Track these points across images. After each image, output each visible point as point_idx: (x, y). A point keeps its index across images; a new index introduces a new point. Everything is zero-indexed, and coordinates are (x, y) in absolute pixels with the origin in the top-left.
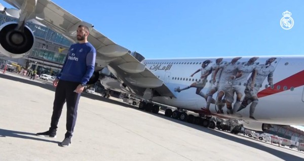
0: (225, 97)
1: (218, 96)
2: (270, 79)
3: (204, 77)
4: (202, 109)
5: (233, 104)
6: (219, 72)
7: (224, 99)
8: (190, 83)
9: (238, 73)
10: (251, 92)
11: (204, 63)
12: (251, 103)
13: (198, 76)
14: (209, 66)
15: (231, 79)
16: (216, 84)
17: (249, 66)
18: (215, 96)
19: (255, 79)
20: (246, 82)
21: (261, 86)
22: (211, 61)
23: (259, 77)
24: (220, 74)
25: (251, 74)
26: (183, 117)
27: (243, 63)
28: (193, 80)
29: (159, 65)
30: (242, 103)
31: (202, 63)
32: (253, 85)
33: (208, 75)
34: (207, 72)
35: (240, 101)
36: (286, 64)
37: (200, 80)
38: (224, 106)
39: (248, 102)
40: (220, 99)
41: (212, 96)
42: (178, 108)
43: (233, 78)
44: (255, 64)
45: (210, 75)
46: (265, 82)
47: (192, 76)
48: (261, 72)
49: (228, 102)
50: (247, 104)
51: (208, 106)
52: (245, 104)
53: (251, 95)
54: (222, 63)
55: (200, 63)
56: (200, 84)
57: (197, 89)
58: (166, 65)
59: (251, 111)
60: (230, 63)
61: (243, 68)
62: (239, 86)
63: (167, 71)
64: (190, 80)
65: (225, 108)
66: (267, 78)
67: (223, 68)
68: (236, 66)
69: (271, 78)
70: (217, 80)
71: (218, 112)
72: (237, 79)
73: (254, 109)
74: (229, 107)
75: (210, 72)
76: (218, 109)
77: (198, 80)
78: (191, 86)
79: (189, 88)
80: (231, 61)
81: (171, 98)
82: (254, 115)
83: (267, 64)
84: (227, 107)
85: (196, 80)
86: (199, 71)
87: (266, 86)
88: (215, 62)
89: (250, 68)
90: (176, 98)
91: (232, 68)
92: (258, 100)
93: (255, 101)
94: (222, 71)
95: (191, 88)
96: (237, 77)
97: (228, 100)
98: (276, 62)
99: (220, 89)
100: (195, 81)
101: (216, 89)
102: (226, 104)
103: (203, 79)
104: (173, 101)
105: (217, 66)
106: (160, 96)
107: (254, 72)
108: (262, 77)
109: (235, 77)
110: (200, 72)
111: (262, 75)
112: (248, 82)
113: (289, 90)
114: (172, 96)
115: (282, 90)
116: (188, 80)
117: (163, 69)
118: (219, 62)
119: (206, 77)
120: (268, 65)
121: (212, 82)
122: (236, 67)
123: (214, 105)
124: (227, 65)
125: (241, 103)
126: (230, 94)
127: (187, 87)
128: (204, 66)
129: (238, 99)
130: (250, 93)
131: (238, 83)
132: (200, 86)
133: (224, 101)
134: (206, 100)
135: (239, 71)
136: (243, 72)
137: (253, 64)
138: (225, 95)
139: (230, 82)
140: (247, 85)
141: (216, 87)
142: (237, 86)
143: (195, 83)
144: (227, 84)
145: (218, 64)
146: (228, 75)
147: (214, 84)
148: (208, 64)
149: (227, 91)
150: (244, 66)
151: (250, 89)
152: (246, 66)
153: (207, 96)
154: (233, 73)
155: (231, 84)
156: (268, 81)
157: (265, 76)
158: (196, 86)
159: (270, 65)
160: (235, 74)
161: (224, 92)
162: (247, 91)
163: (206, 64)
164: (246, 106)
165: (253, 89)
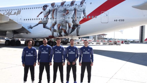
0: (62, 27)
1: (57, 27)
2: (84, 13)
3: (46, 16)
4: (49, 36)
6: (55, 12)
8: (37, 22)
9: (66, 12)
10: (76, 22)
11: (44, 7)
12: (77, 28)
13: (42, 16)
15: (63, 16)
16: (55, 19)
18: (56, 27)
20: (72, 16)
21: (80, 17)
22: (48, 5)
23: (78, 13)
24: (56, 13)
25: (74, 11)
26: (38, 44)
27: (68, 5)
28: (39, 19)
29: (10, 12)
30: (72, 29)
31: (42, 7)
32: (76, 18)
33: (49, 15)
34: (47, 13)
35: (70, 28)
36: (91, 3)
37: (44, 19)
38: (62, 32)
39: (75, 28)
40: (59, 28)
41: (54, 28)
43: (64, 15)
44: (75, 5)
45: (50, 15)
46: (82, 15)
47: (38, 17)
48: (79, 10)
49: (64, 29)
50: (75, 29)
51: (53, 34)
52: (73, 29)
53: (76, 23)
54: (55, 6)
55: (41, 7)
56: (44, 21)
57: (43, 25)
58: (16, 11)
59: (77, 32)
60: (60, 6)
61: (69, 8)
63: (18, 15)
65: (63, 33)
66: (82, 13)
67: (56, 9)
68: (64, 7)
69: (85, 12)
70: (55, 17)
71: (59, 36)
72: (66, 15)
73: (79, 31)
74: (65, 32)
75: (49, 12)
76: (59, 35)
77: (43, 19)
78: (39, 23)
79: (37, 25)
80: (60, 4)
81: (27, 33)
82: (79, 34)
83: (81, 4)
84: (64, 33)
85: (41, 19)
86: (41, 13)
87: (83, 17)
88: (50, 6)
89: (73, 7)
90: (30, 33)
91: (62, 9)
92: (80, 26)
93: (79, 27)
94: (56, 11)
96: (66, 14)
98: (85, 3)
99: (58, 23)
100: (40, 20)
101: (56, 23)
102: (63, 31)
103: (46, 18)
104: (29, 35)
105: (53, 8)
106: (18, 33)
107: (75, 10)
108: (80, 12)
109: (65, 14)
111: (80, 11)
112: (73, 16)
113: (95, 18)
114: (27, 32)
115: (91, 18)
116: (36, 19)
117: (14, 14)
118: (54, 6)
119: (47, 16)
120: (82, 5)
123: (56, 33)
124: (59, 7)
125: (71, 29)
126: (64, 24)
127: (36, 24)
128: (44, 9)
129: (69, 27)
130: (75, 22)
131: (68, 18)
133: (62, 29)
134: (51, 30)
135: (67, 10)
136: (69, 10)
137: (74, 5)
138: (62, 26)
139: (63, 18)
140: (73, 18)
141: (55, 21)
142: (67, 19)
143: (41, 21)
144: (62, 19)
145: (53, 7)
146: (61, 13)
147: (54, 20)
148: (46, 8)
149: (62, 23)
150: (69, 7)
151: (75, 20)
152: (70, 7)
153: (51, 28)
154: (64, 12)
155: (64, 19)
156: (84, 14)
157: (81, 11)
158: (42, 23)
159: (83, 5)
160: (65, 12)
161: (61, 24)
162: (73, 21)
163: (45, 8)
164: (74, 30)
165: (77, 20)
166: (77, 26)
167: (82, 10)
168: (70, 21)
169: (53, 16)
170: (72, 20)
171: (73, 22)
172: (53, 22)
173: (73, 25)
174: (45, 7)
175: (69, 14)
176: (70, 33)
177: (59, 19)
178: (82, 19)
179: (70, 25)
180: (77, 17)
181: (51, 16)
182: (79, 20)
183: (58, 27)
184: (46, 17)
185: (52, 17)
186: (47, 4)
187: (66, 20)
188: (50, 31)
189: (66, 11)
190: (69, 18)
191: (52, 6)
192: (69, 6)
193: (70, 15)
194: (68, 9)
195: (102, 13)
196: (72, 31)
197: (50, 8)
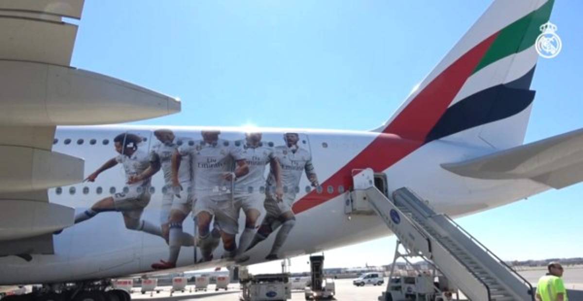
0: (216, 224)
1: (196, 224)
2: (310, 176)
3: (141, 179)
4: (154, 266)
5: (238, 237)
6: (184, 163)
7: (214, 229)
8: (87, 201)
9: (237, 166)
10: (280, 205)
11: (117, 140)
12: (280, 228)
14: (145, 150)
15: (224, 181)
16: (184, 193)
18: (189, 226)
20: (264, 184)
21: (297, 189)
23: (288, 172)
24: (191, 170)
27: (238, 144)
28: (99, 190)
30: (259, 232)
31: (113, 142)
32: (280, 190)
33: (153, 173)
34: (144, 165)
35: (253, 227)
36: (325, 145)
37: (126, 189)
38: (216, 244)
39: (273, 227)
40: (204, 229)
41: (180, 227)
43: (229, 178)
46: (304, 182)
47: (92, 179)
48: (287, 162)
49: (226, 234)
50: (271, 231)
51: (175, 254)
52: (265, 231)
54: (180, 143)
56: (129, 200)
57: (126, 215)
59: (278, 243)
60: (203, 143)
61: (245, 154)
62: (250, 194)
64: (86, 190)
65: (219, 250)
66: (304, 173)
67: (190, 154)
68: (223, 148)
69: (312, 172)
70: (185, 186)
72: (239, 180)
74: (230, 245)
75: (156, 163)
76: (200, 256)
77: (120, 190)
78: (98, 209)
79: (88, 214)
83: (290, 146)
84: (226, 248)
85: (113, 190)
86: (112, 163)
87: (308, 188)
89: (260, 153)
91: (215, 153)
92: (294, 218)
93: (288, 222)
94: (191, 162)
95: (101, 215)
96: (238, 176)
97: (226, 230)
98: (304, 142)
99: (199, 207)
100: (106, 194)
101: (188, 206)
102: (221, 240)
105: (171, 151)
107: (272, 161)
108: (294, 172)
109: (234, 176)
110: (119, 167)
111: (294, 168)
112: (269, 183)
115: (336, 194)
116: (79, 191)
119: (147, 179)
122: (227, 152)
123: (192, 248)
124: (199, 148)
125: (255, 231)
126: (227, 214)
127: (82, 212)
128: (126, 151)
129: (249, 224)
130: (276, 207)
131: (246, 189)
133: (216, 234)
134: (168, 241)
135: (238, 161)
136: (249, 162)
138: (216, 219)
139: (224, 188)
140: (267, 189)
141: (185, 202)
142: (244, 194)
143: (111, 199)
144: (217, 191)
145: (172, 145)
146: (215, 172)
147: (179, 196)
148: (135, 145)
149: (221, 208)
150: (243, 150)
151: (275, 198)
152: (249, 150)
153: (165, 230)
155: (228, 191)
156: (309, 179)
157: (298, 168)
158: (116, 207)
160: (231, 168)
161: (211, 213)
162: (269, 203)
163: (131, 145)
164: (266, 236)
165: (282, 198)
166: (282, 219)
169: (176, 181)
170: (263, 197)
171: (266, 206)
172: (177, 204)
173: (267, 218)
174: (127, 140)
175: (252, 176)
176: (249, 248)
177: (206, 191)
178: (302, 194)
179: (253, 217)
180: (285, 189)
181: (167, 181)
182: (293, 200)
183: (199, 224)
184: (141, 182)
185: (170, 183)
187: (236, 196)
188: (163, 241)
189: (234, 163)
191: (163, 140)
192: (242, 147)
193: (255, 179)
194: (240, 156)
196: (257, 240)
197: (156, 149)
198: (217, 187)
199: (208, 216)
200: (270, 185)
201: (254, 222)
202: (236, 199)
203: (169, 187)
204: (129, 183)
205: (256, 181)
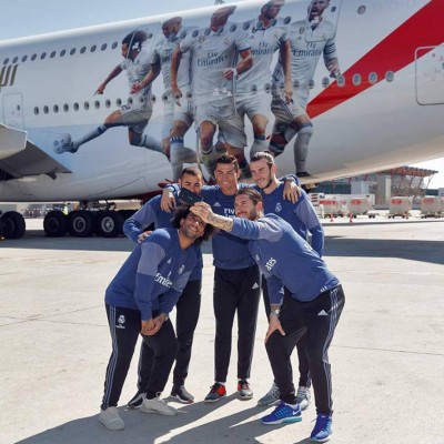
0: (220, 135)
1: (198, 137)
2: (329, 61)
3: (143, 87)
4: (161, 185)
5: (247, 151)
6: (184, 63)
7: (219, 142)
8: (101, 115)
9: (239, 58)
10: (290, 106)
11: (126, 41)
12: (296, 136)
13: (121, 89)
14: (148, 51)
15: (224, 80)
16: (184, 101)
17: (266, 32)
18: (191, 140)
19: (291, 67)
20: (269, 80)
21: (311, 84)
22: (148, 32)
23: (300, 60)
24: (190, 70)
25: (276, 55)
26: (108, 224)
27: (247, 26)
28: (108, 103)
30: (272, 143)
31: (120, 45)
32: (289, 87)
33: (153, 78)
35: (263, 138)
36: (361, 9)
37: (131, 101)
39: (287, 136)
40: (207, 142)
41: (182, 141)
42: (84, 202)
44: (280, 24)
45: (160, 78)
46: (321, 73)
47: (101, 91)
48: (302, 45)
49: (232, 148)
50: (286, 143)
51: (179, 173)
52: (278, 144)
53: (290, 115)
54: (184, 36)
55: (115, 46)
56: (135, 112)
57: (131, 130)
59: (299, 158)
60: (208, 32)
61: (250, 41)
62: (254, 96)
63: (3, 88)
64: (98, 104)
66: (321, 59)
67: (190, 49)
69: (332, 56)
70: (184, 91)
72: (241, 77)
73: (305, 150)
75: (156, 67)
76: (207, 175)
77: (125, 102)
78: (109, 125)
79: (101, 131)
80: (208, 24)
81: (53, 176)
82: (307, 167)
83: (311, 19)
85: (119, 102)
86: (117, 71)
87: (325, 81)
88: (160, 36)
89: (270, 36)
90: (70, 172)
91: (218, 45)
92: (311, 125)
93: (303, 130)
94: (191, 60)
96: (240, 72)
97: (232, 143)
98: (334, 9)
99: (201, 116)
100: (114, 108)
101: (190, 118)
103: (140, 94)
104: (62, 185)
105: (173, 47)
106: (9, 177)
107: (283, 46)
108: (309, 58)
109: (235, 71)
112: (275, 78)
113: (384, 81)
114: (54, 171)
115: (366, 85)
116: (92, 105)
118: (176, 33)
120: (316, 20)
121: (170, 99)
122: (230, 41)
124: (202, 39)
125: (267, 142)
126: (232, 122)
127: (95, 128)
128: (131, 55)
129: (258, 134)
130: (286, 110)
131: (249, 88)
132: (135, 118)
133: (221, 148)
134: (168, 157)
135: (240, 52)
136: (253, 52)
137: (275, 23)
138: (220, 129)
139: (225, 90)
140: (274, 87)
141: (186, 111)
142: (247, 97)
143: (118, 112)
144: (218, 95)
145: (174, 40)
146: (214, 69)
147: (179, 104)
148: (140, 46)
149: (223, 116)
150: (251, 34)
151: (284, 100)
152: (259, 33)
153: (166, 145)
154: (226, 62)
155: (229, 94)
156: (327, 66)
157: (315, 53)
159: (321, 20)
160: (233, 63)
161: (214, 122)
162: (277, 105)
163: (136, 46)
164: (283, 149)
165: (293, 97)
166: (296, 125)
167: (321, 46)
168: (262, 104)
169: (175, 86)
170: (269, 98)
171: (273, 109)
172: (179, 112)
173: (278, 126)
174: (134, 40)
177: (206, 96)
178: (318, 90)
179: (261, 126)
180: (296, 85)
181: (166, 86)
182: (306, 99)
183: (202, 136)
184: (143, 91)
185: (170, 88)
186: (143, 29)
187: (238, 99)
188: (165, 157)
189: (236, 55)
190: (254, 89)
191: (167, 35)
192: (250, 29)
193: (259, 74)
194: (245, 44)
195: (421, 53)
197: (158, 48)
198: (217, 89)
199: (211, 127)
200: (277, 80)
201: (264, 132)
202: (238, 103)
203: (168, 93)
204: (133, 92)
205: (260, 77)
